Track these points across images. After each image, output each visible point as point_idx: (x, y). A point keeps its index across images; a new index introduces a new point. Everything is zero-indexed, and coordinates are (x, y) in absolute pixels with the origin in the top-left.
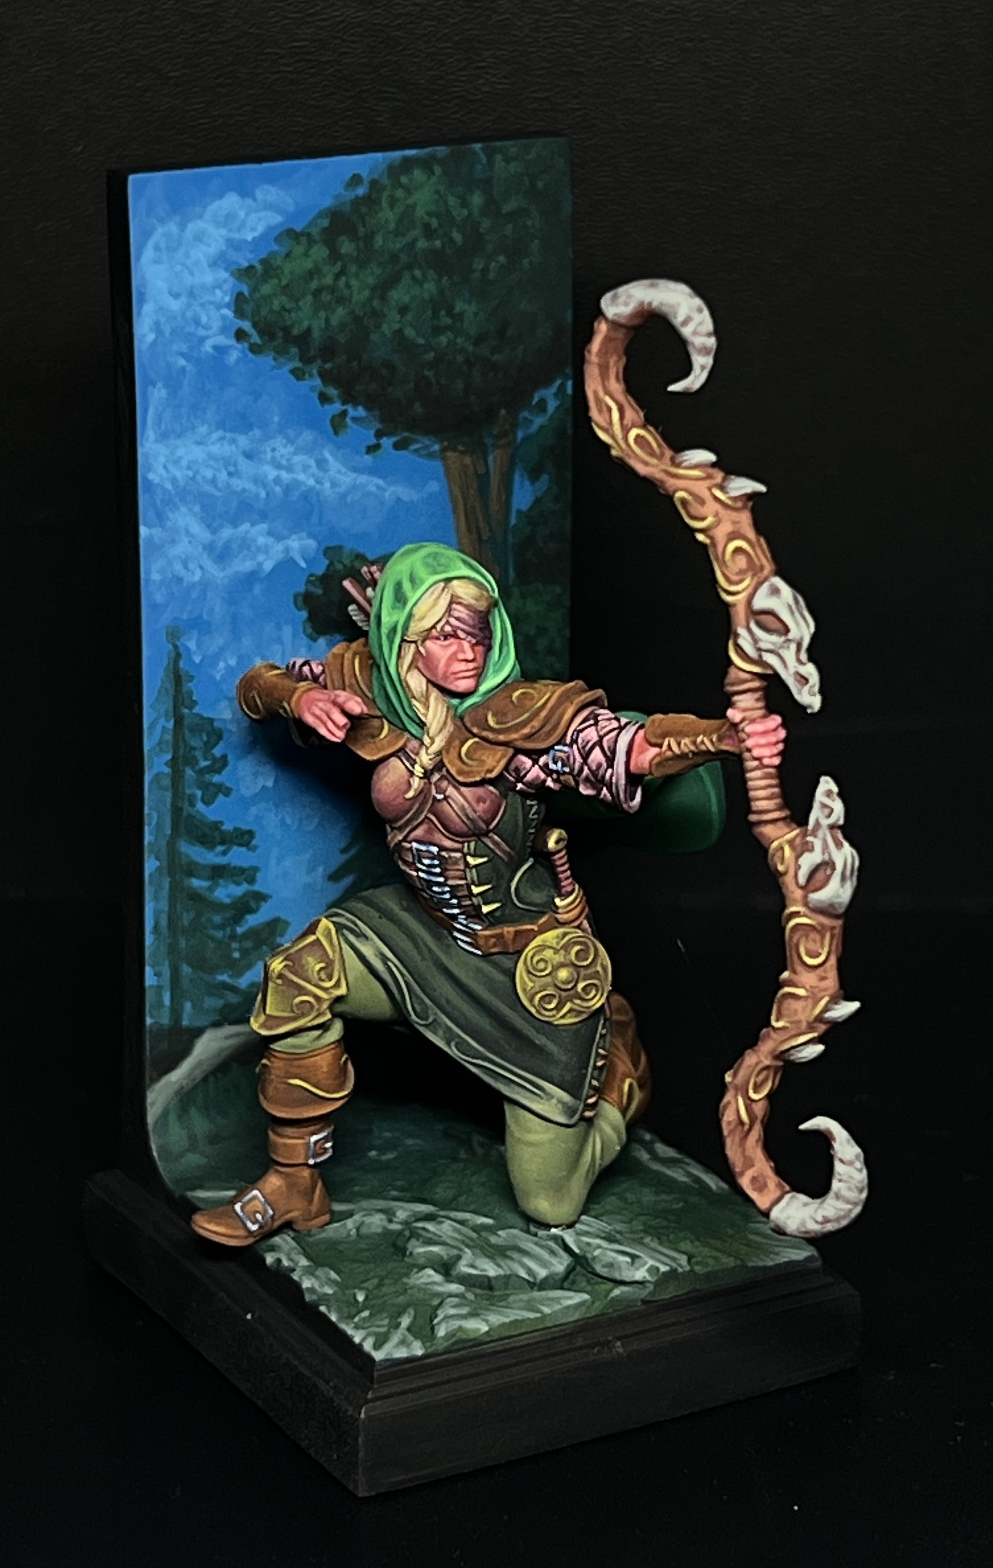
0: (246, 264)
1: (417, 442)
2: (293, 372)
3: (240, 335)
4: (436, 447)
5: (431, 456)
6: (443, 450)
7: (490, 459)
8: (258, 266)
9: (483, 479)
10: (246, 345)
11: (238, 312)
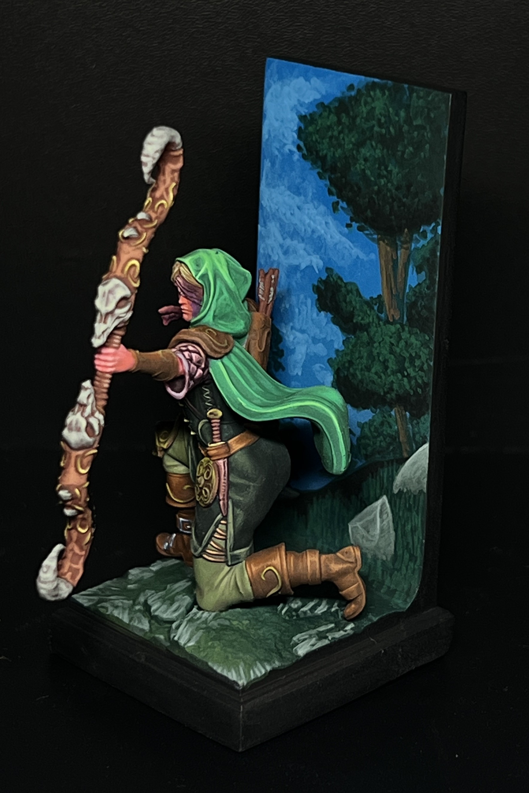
0: (304, 114)
1: (368, 230)
2: (319, 173)
3: (299, 148)
4: (375, 236)
5: (373, 240)
6: (379, 240)
7: (399, 252)
8: (309, 117)
9: (395, 262)
10: (301, 154)
11: (299, 137)
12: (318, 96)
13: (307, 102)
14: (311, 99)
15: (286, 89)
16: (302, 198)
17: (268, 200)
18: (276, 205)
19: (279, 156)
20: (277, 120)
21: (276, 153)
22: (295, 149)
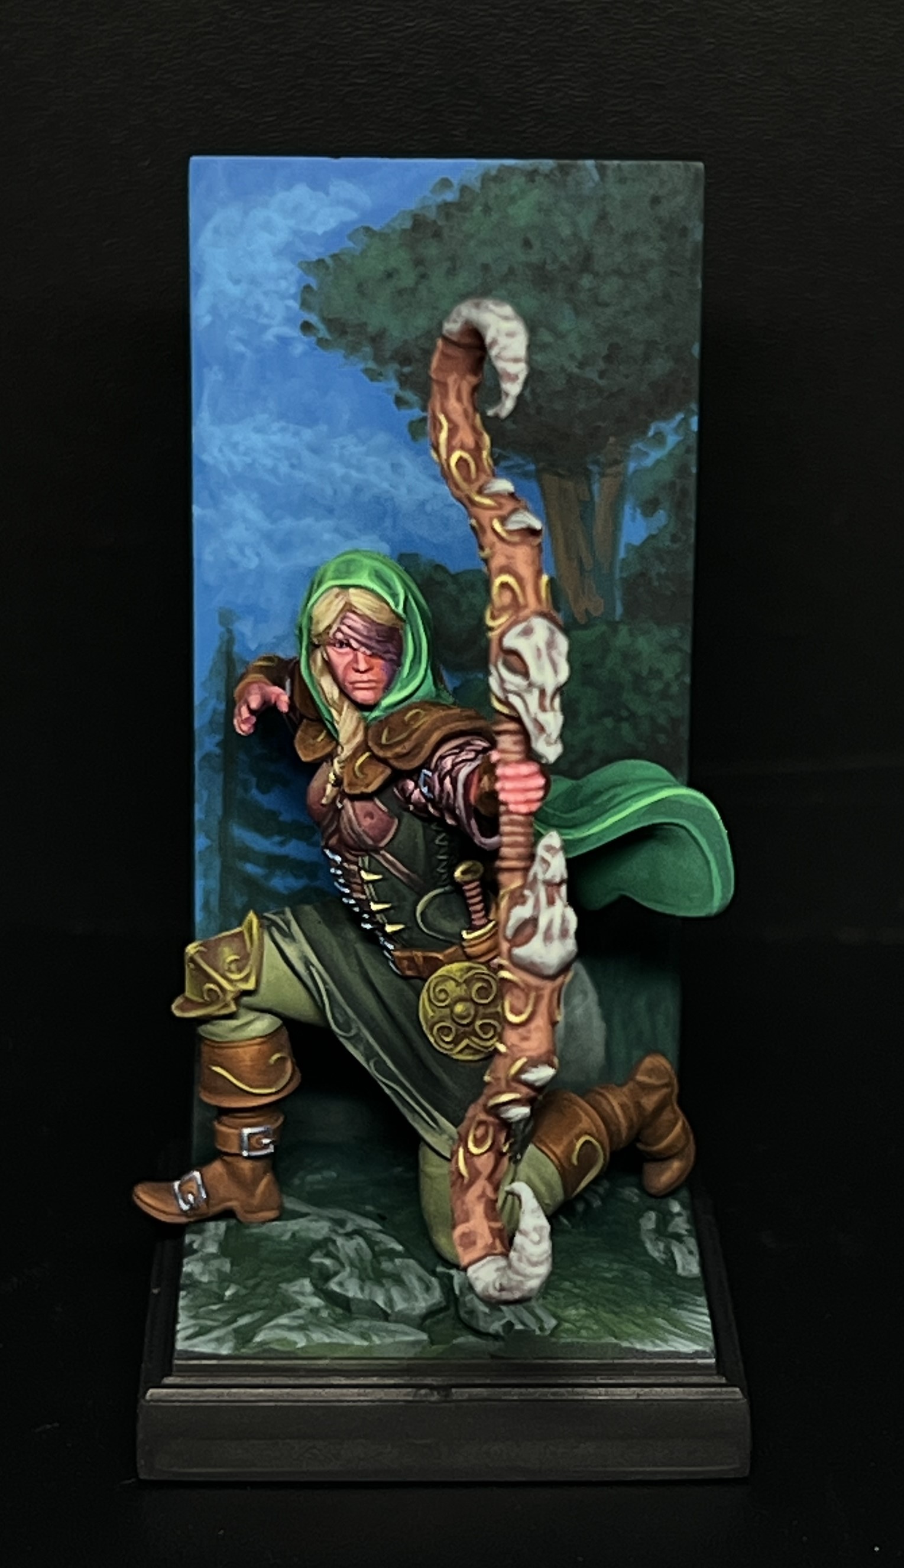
0: (315, 258)
1: (509, 458)
2: (366, 371)
3: (306, 327)
4: (532, 467)
5: (525, 475)
6: (540, 472)
7: (596, 487)
8: (329, 261)
9: (587, 506)
10: (313, 339)
11: (305, 304)
12: (352, 215)
13: (320, 231)
14: (332, 223)
15: (259, 214)
16: (324, 428)
17: (221, 450)
18: (245, 454)
19: (249, 354)
20: (237, 282)
21: (240, 348)
22: (295, 332)
